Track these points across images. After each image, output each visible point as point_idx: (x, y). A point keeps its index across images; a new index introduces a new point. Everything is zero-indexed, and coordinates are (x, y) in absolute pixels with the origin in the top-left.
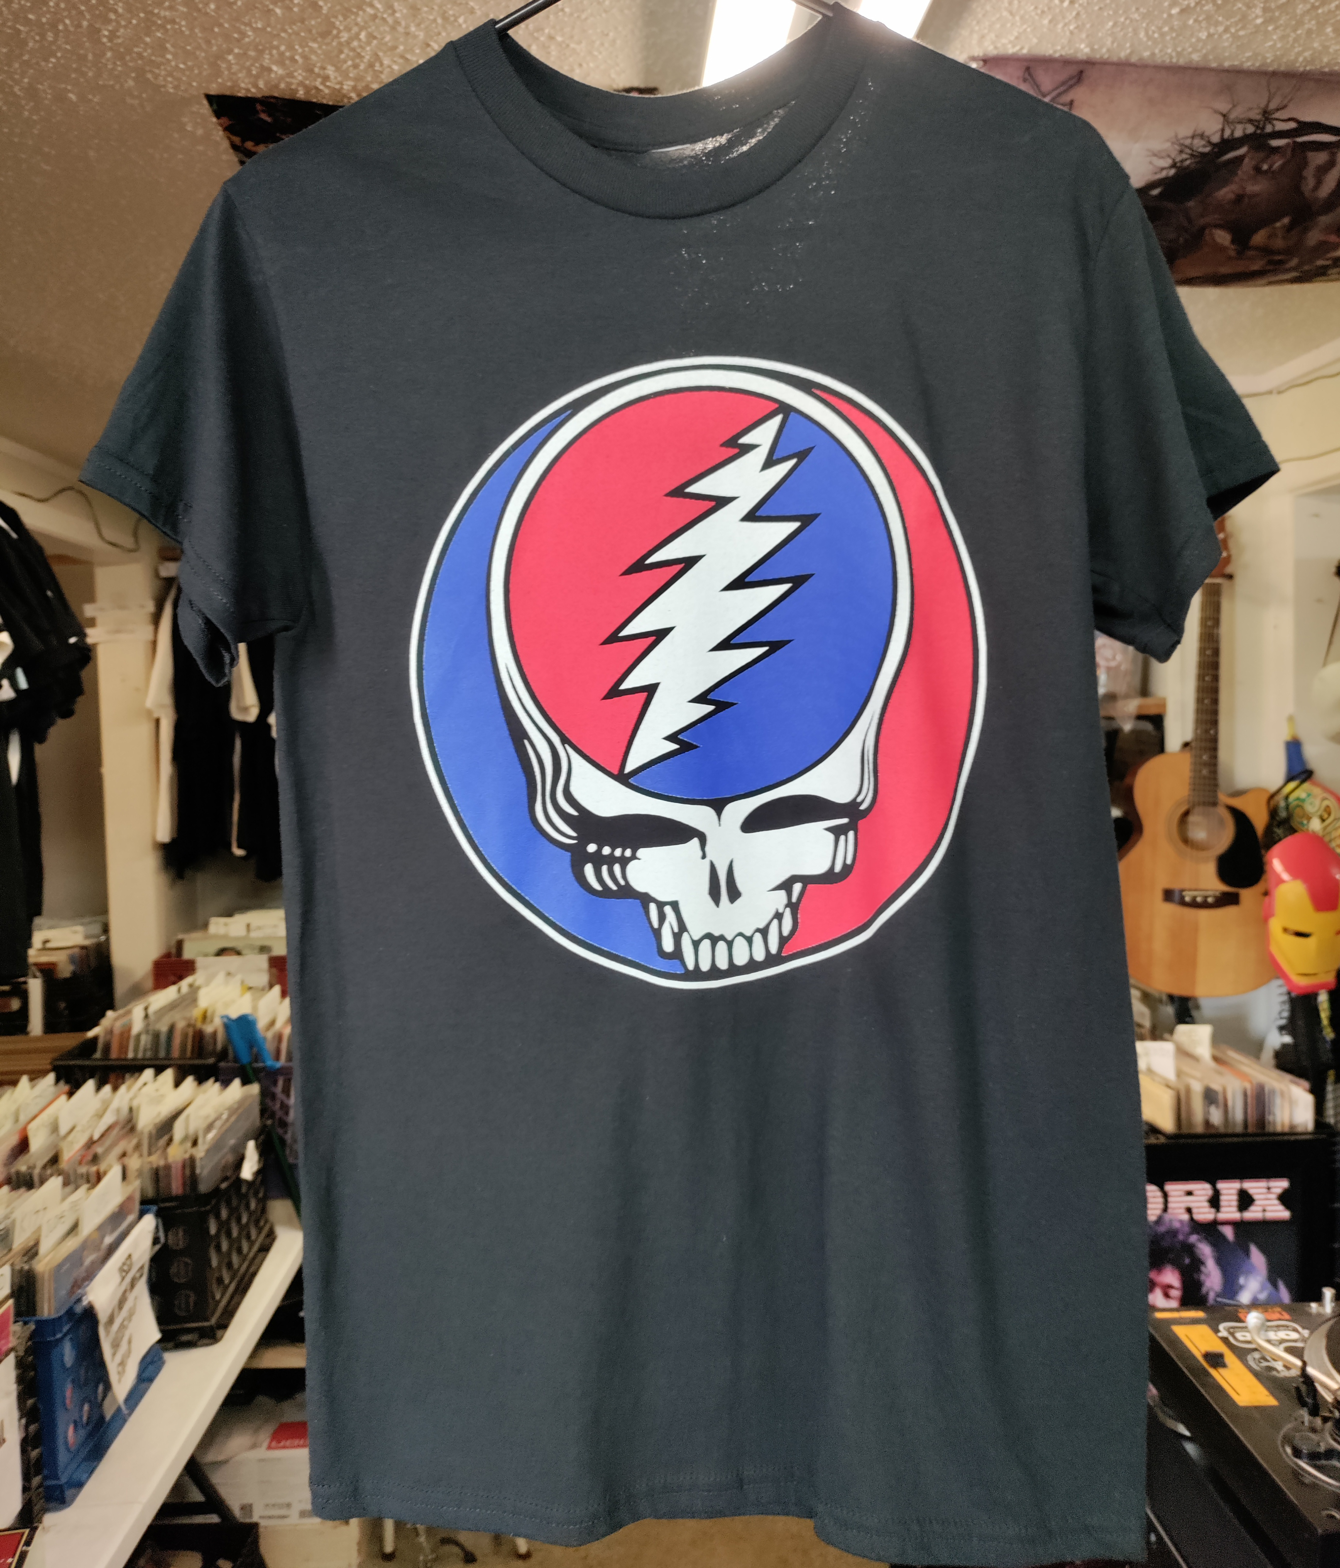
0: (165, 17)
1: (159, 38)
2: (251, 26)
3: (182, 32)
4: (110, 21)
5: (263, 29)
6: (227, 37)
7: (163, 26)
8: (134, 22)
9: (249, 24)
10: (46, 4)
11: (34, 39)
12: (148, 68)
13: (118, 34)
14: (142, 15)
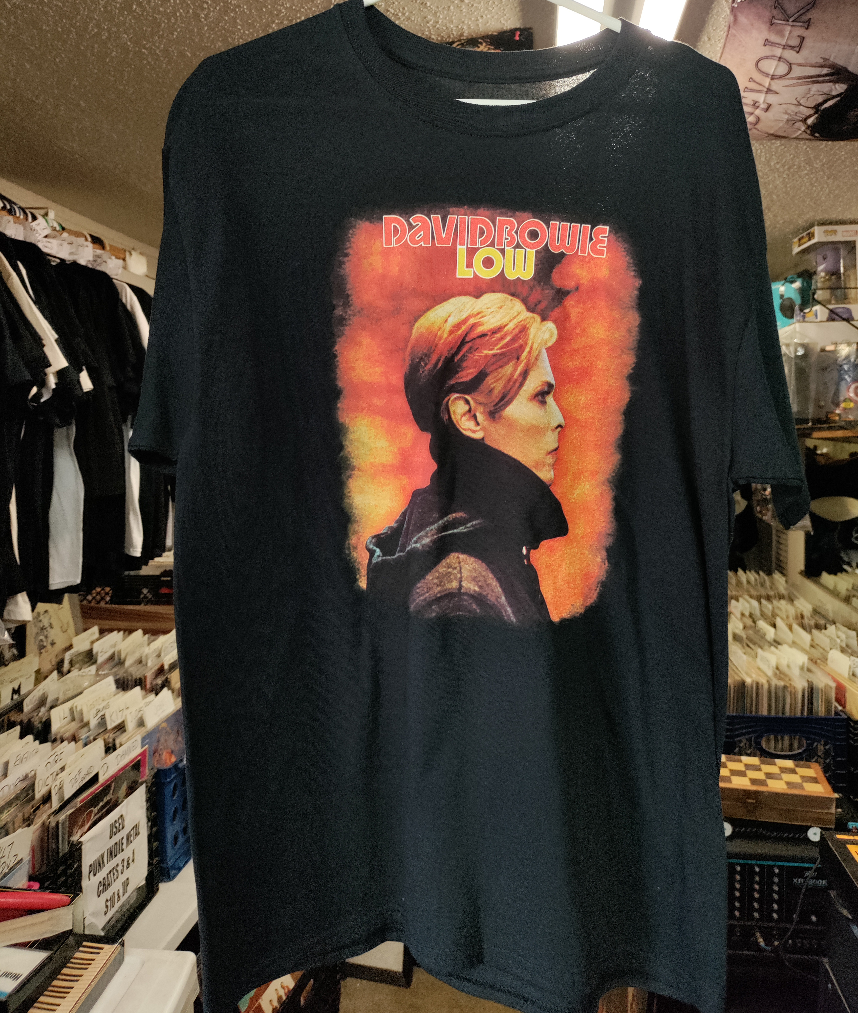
0: (235, 4)
1: (233, 17)
2: (284, 7)
3: (245, 13)
4: (205, 8)
5: (291, 7)
6: (271, 13)
7: (234, 10)
8: (218, 8)
9: (282, 5)
10: (169, 1)
11: (164, 21)
12: (228, 35)
13: (210, 16)
14: (222, 4)
